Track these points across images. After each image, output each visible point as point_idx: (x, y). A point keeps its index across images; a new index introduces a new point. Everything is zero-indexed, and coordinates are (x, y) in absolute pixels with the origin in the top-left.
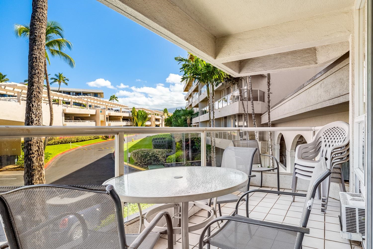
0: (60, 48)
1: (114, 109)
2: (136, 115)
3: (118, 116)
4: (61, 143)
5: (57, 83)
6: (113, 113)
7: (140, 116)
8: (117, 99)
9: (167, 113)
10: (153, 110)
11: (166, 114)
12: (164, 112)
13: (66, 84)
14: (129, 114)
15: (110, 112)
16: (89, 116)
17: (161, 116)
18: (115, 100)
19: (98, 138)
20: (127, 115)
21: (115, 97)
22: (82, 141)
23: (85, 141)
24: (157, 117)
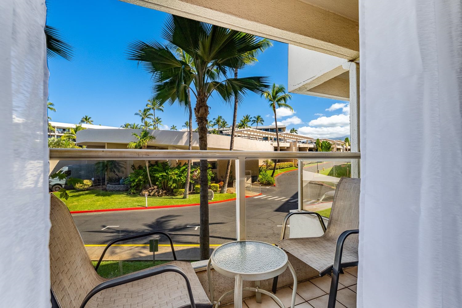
0: (285, 103)
1: (302, 141)
2: (320, 145)
3: (305, 148)
4: (271, 170)
5: (256, 123)
6: (302, 145)
7: (324, 147)
8: (296, 132)
9: (348, 142)
10: (335, 140)
11: (347, 144)
12: (345, 141)
13: (262, 124)
14: (314, 145)
15: (299, 144)
16: (286, 148)
17: (342, 146)
18: (294, 133)
19: (292, 166)
20: (312, 146)
21: (295, 130)
22: (282, 168)
23: (284, 168)
24: (339, 147)
